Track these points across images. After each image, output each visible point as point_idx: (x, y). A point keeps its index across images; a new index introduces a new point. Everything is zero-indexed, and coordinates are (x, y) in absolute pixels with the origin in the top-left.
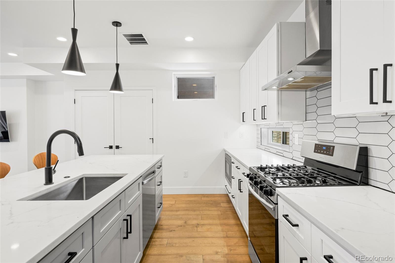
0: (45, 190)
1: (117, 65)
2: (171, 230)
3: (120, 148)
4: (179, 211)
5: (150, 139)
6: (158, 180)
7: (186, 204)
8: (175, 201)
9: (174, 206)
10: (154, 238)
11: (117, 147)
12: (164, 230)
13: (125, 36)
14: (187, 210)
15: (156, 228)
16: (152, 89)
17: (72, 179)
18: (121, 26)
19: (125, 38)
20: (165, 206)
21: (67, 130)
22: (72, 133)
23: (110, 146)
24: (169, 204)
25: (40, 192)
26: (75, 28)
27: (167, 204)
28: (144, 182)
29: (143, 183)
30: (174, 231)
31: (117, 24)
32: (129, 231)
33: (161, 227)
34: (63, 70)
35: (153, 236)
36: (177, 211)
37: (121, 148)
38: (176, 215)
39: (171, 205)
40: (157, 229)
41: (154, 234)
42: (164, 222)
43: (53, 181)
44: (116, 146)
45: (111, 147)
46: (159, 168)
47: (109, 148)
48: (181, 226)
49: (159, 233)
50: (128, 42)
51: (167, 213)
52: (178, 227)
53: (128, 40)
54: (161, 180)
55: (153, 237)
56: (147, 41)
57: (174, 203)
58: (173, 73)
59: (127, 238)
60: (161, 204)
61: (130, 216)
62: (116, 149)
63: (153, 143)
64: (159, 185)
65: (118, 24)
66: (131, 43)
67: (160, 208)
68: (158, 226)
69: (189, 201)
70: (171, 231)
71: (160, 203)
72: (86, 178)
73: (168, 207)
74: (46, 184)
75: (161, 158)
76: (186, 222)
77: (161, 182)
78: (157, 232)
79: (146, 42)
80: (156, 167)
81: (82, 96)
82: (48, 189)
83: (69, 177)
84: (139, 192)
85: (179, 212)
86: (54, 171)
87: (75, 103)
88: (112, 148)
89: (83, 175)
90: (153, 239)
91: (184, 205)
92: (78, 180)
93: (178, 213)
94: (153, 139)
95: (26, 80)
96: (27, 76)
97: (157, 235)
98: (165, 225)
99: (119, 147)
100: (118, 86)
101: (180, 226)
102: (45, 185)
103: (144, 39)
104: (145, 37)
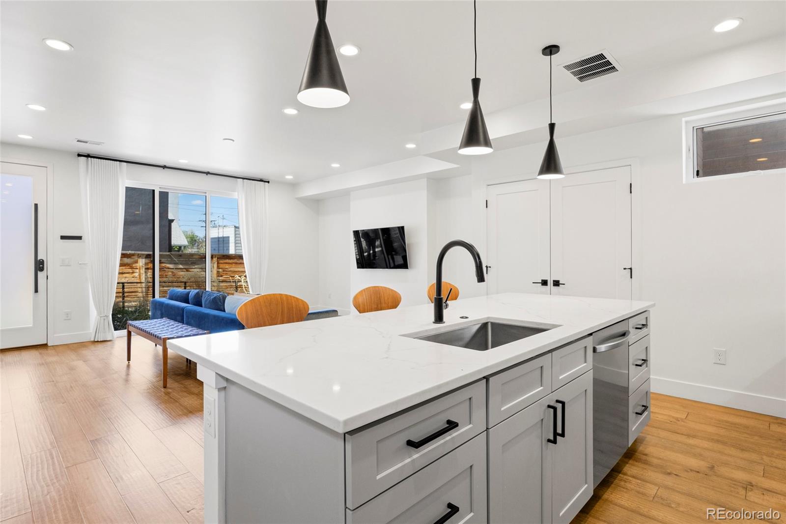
0: (433, 329)
1: (552, 126)
2: (669, 471)
3: (560, 285)
4: (694, 437)
5: (625, 269)
6: (635, 353)
7: (717, 426)
8: (687, 413)
9: (683, 423)
10: (625, 474)
11: (557, 283)
12: (652, 466)
13: (568, 67)
14: (718, 441)
15: (630, 454)
16: (628, 164)
17: (471, 321)
18: (558, 51)
19: (569, 72)
20: (657, 417)
21: (463, 240)
22: (469, 246)
23: (542, 280)
24: (669, 416)
25: (426, 331)
26: (477, 77)
27: (665, 415)
28: (597, 347)
29: (595, 350)
30: (675, 476)
31: (551, 50)
32: (559, 431)
33: (644, 457)
34: (460, 148)
35: (623, 468)
36: (688, 436)
37: (564, 284)
38: (685, 444)
39: (675, 421)
40: (633, 458)
41: (625, 466)
42: (652, 449)
43: (445, 319)
44: (554, 281)
45: (544, 283)
46: (640, 328)
47: (541, 284)
48: (698, 472)
49: (635, 468)
50: (575, 79)
51: (663, 434)
52: (687, 471)
53: (575, 74)
54: (647, 357)
55: (622, 471)
56: (614, 64)
57: (684, 416)
58: (684, 120)
59: (554, 442)
60: (644, 408)
61: (563, 403)
62: (554, 286)
63: (631, 277)
64: (640, 366)
65: (553, 49)
66: (581, 79)
67: (641, 414)
68: (636, 454)
69: (727, 422)
70: (669, 474)
71: (643, 406)
72: (493, 324)
73: (667, 423)
74: (435, 321)
75: (647, 307)
76: (712, 468)
77: (645, 361)
78: (633, 465)
79: (614, 68)
80: (631, 326)
81: (498, 195)
82: (436, 329)
83: (467, 318)
84: (585, 364)
85: (695, 439)
86: (446, 305)
87: (487, 207)
88: (547, 285)
89: (488, 318)
90: (623, 474)
91: (711, 429)
92: (480, 324)
93: (692, 441)
94: (631, 269)
95: (426, 179)
96: (427, 173)
97: (631, 469)
98: (653, 457)
99: (560, 283)
100: (553, 165)
101: (696, 471)
102: (434, 323)
103: (609, 63)
104: (609, 58)
